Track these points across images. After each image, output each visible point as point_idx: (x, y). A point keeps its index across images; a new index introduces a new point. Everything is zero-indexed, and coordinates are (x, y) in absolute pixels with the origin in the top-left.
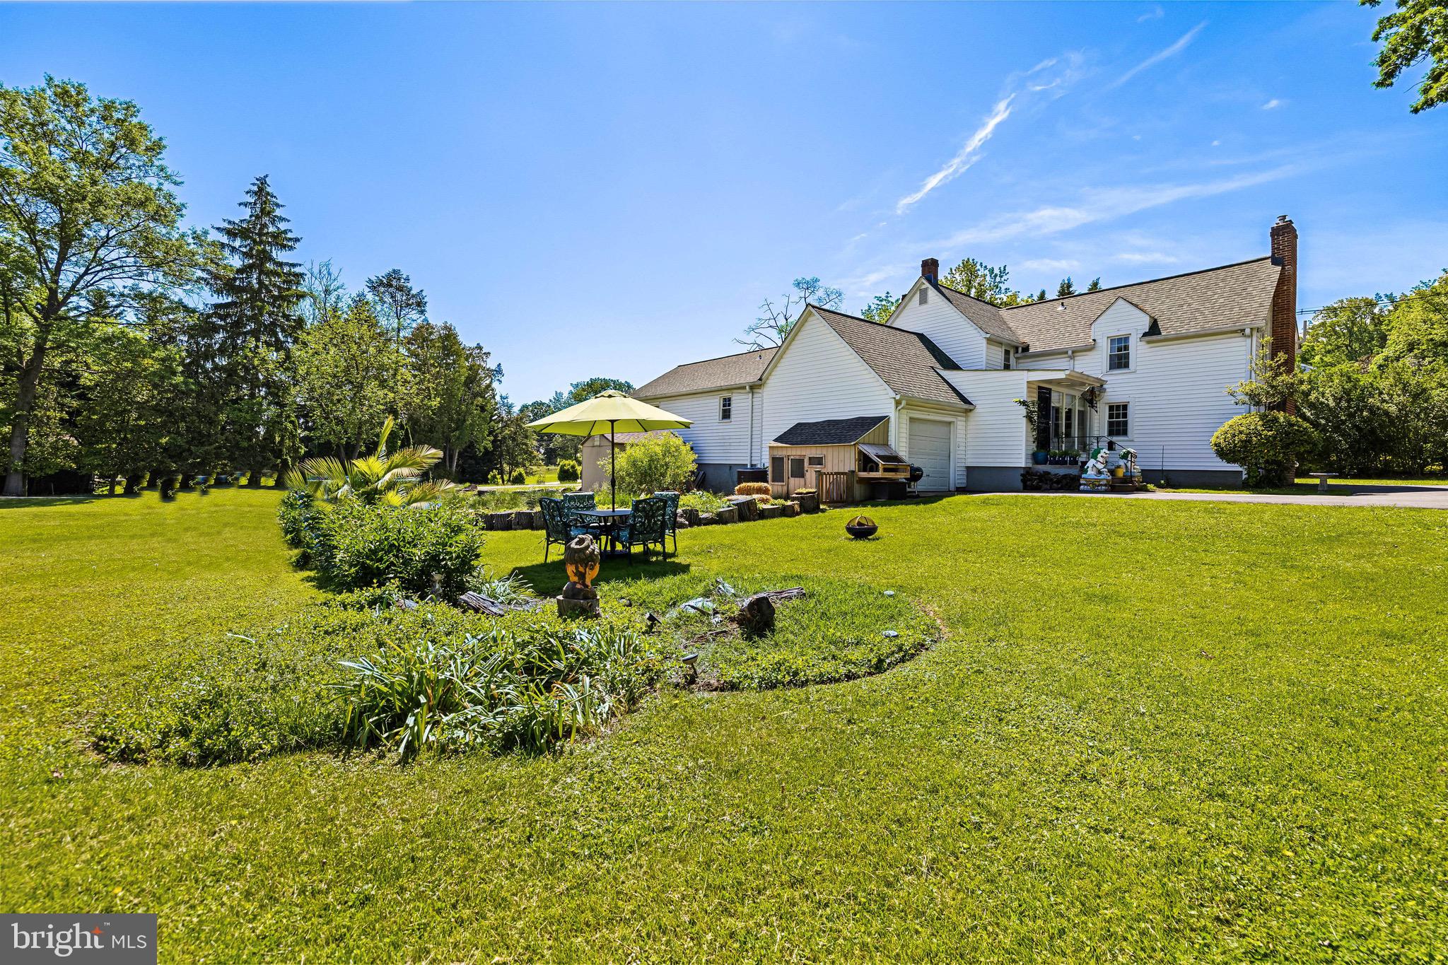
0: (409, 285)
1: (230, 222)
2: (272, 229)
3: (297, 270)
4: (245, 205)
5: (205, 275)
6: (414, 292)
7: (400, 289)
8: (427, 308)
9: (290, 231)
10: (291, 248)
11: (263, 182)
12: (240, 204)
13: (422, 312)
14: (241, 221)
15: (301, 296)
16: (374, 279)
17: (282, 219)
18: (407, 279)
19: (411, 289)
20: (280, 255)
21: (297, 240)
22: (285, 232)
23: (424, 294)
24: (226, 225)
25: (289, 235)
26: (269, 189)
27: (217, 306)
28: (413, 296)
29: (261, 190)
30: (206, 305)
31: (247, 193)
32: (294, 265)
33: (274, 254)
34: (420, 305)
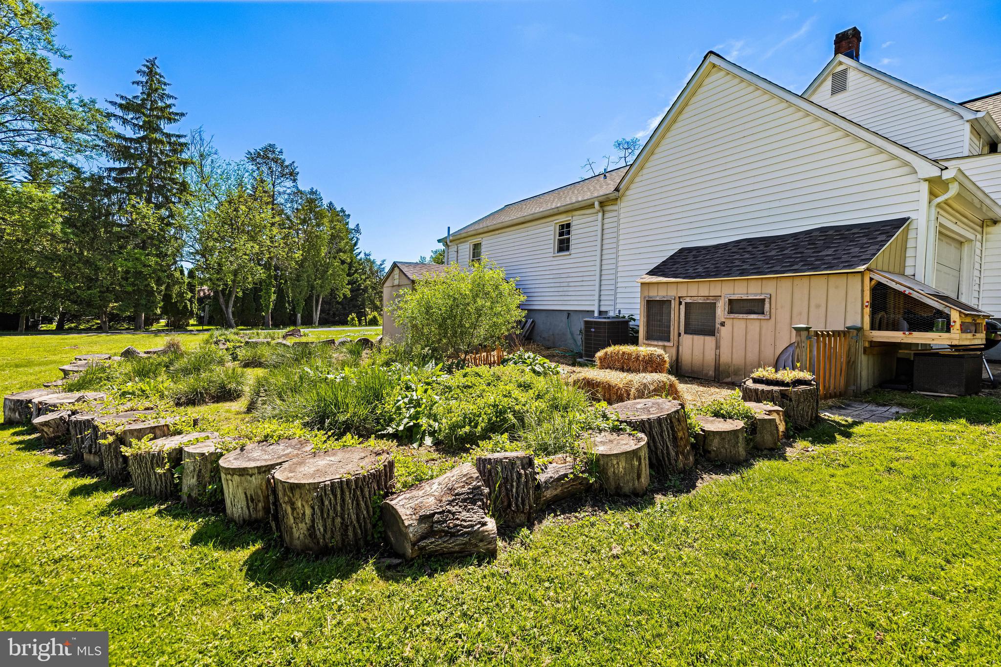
0: (283, 157)
1: (122, 97)
2: (160, 104)
3: (182, 140)
4: (138, 83)
5: (101, 144)
6: (287, 163)
7: (275, 160)
8: (299, 177)
9: (174, 105)
10: (175, 121)
11: (153, 63)
12: (133, 83)
13: (295, 181)
14: (135, 97)
15: (185, 164)
16: (252, 151)
17: (169, 97)
18: (281, 152)
19: (284, 161)
20: (167, 128)
21: (182, 115)
22: (169, 106)
23: (295, 164)
24: (119, 101)
25: (173, 109)
26: (158, 71)
27: (110, 170)
28: (287, 167)
29: (151, 71)
30: (100, 168)
31: (138, 72)
32: (179, 136)
33: (162, 127)
34: (293, 175)
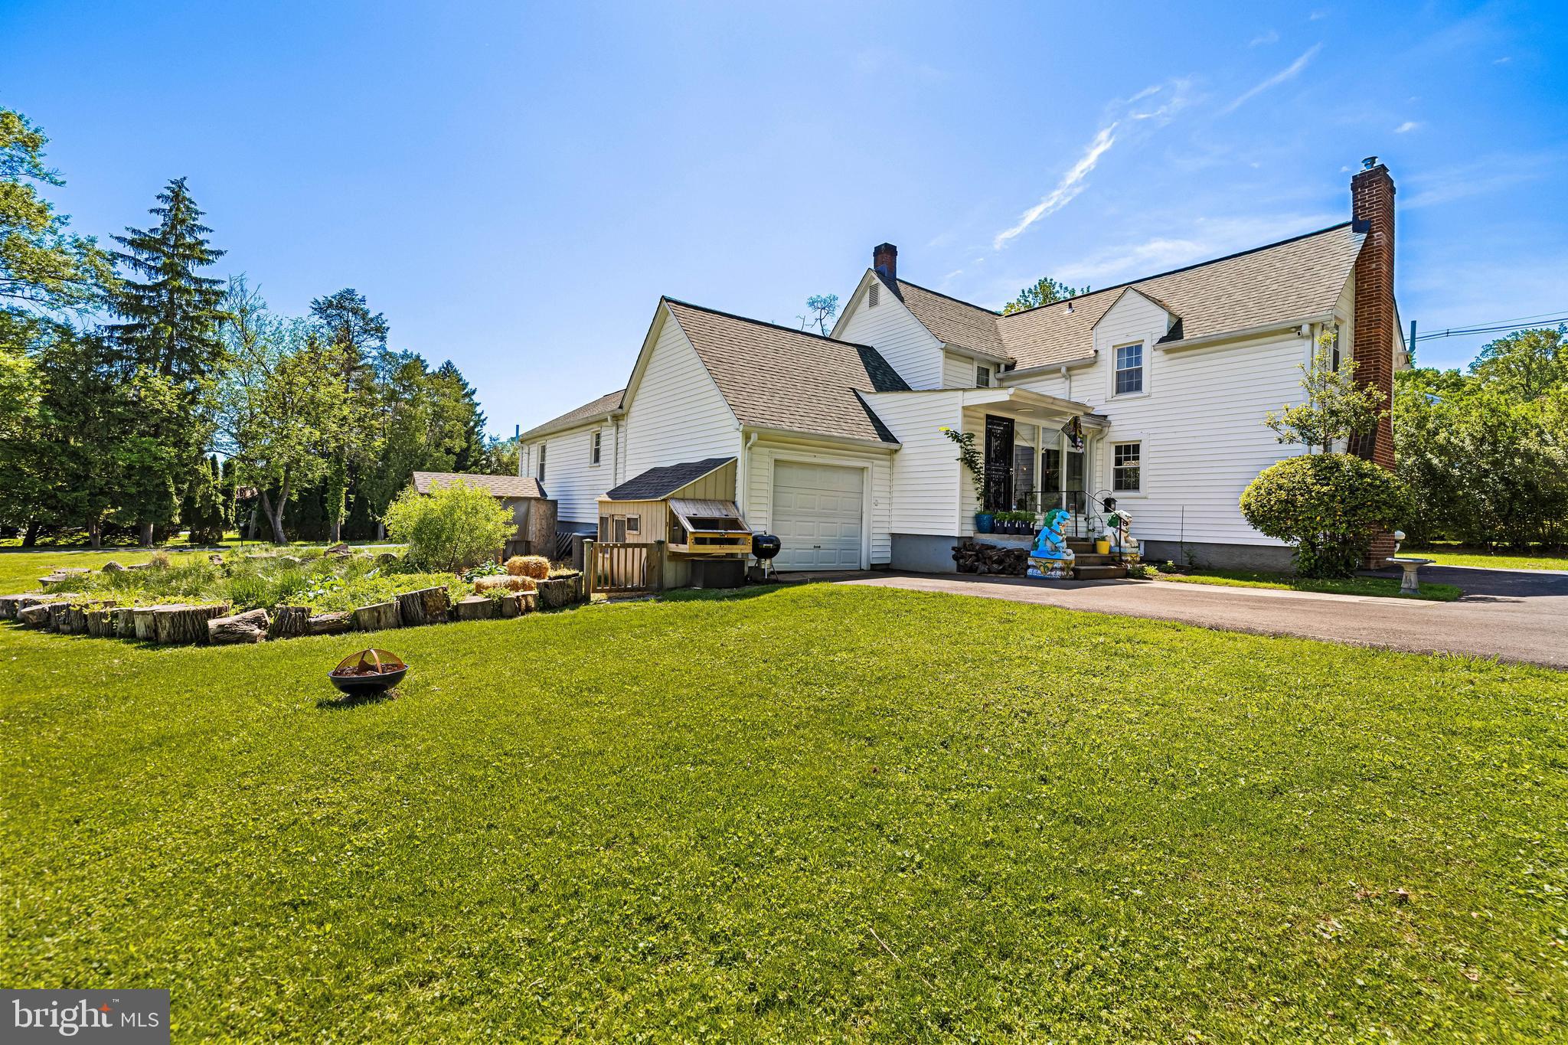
0: (366, 307)
1: (134, 231)
2: (189, 240)
3: (216, 288)
4: (158, 211)
5: (101, 292)
6: (371, 315)
7: (355, 312)
8: (388, 334)
9: (208, 242)
10: (209, 262)
11: (180, 184)
12: (152, 211)
13: (382, 339)
14: (152, 231)
15: (221, 319)
16: (321, 299)
17: (202, 229)
18: (363, 300)
19: (367, 313)
20: (197, 271)
21: (219, 253)
22: (201, 243)
23: (384, 317)
24: (129, 236)
25: (206, 247)
26: (187, 195)
27: (113, 328)
28: (372, 320)
29: (177, 195)
30: (99, 327)
31: (158, 197)
32: (215, 282)
33: (190, 269)
34: (379, 330)
